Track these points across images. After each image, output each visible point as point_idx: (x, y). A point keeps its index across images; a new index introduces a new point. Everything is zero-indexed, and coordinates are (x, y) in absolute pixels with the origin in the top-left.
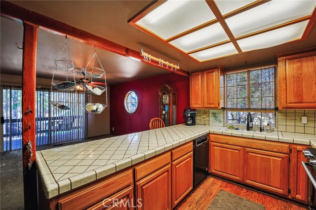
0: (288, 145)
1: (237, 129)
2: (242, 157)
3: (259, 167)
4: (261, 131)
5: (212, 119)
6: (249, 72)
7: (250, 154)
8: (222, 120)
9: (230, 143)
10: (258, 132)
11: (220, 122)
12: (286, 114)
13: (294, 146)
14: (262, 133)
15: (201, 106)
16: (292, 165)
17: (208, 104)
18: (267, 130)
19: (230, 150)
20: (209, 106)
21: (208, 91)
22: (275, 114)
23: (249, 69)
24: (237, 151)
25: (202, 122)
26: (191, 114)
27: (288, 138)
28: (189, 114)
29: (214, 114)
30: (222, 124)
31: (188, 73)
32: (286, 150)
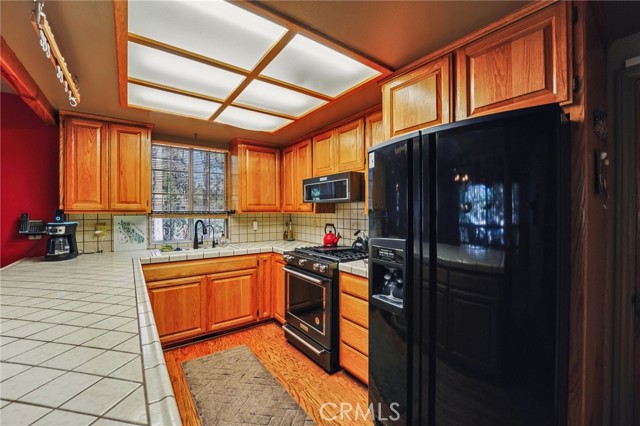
0: (255, 257)
1: (178, 249)
2: (204, 292)
3: (227, 298)
4: (214, 246)
5: (119, 236)
6: (192, 150)
7: (216, 282)
8: (145, 236)
9: (184, 274)
10: (210, 248)
11: (139, 242)
12: (239, 220)
13: (261, 256)
14: (217, 248)
15: (99, 207)
16: (260, 279)
17: (122, 202)
18: (223, 243)
19: (184, 287)
20: (124, 206)
21: (120, 173)
22: (227, 220)
23: (191, 147)
24: (196, 285)
25: (91, 247)
26: (67, 227)
27: (254, 248)
28: (63, 228)
29: (126, 226)
30: (145, 245)
31: (56, 114)
32: (254, 264)
